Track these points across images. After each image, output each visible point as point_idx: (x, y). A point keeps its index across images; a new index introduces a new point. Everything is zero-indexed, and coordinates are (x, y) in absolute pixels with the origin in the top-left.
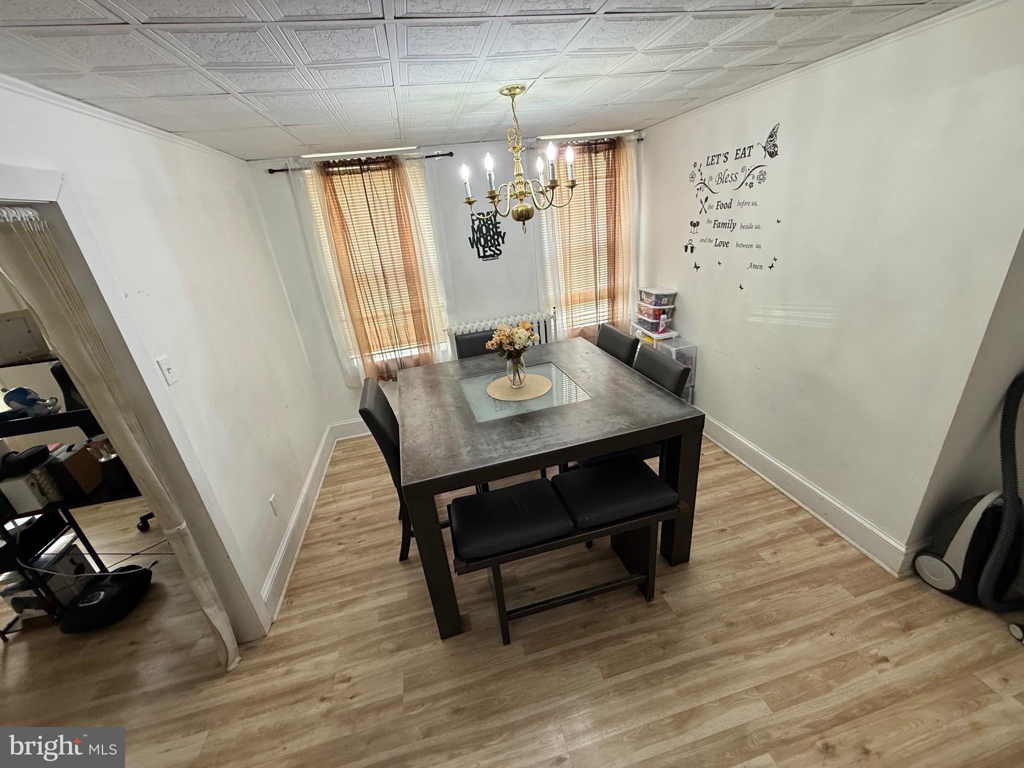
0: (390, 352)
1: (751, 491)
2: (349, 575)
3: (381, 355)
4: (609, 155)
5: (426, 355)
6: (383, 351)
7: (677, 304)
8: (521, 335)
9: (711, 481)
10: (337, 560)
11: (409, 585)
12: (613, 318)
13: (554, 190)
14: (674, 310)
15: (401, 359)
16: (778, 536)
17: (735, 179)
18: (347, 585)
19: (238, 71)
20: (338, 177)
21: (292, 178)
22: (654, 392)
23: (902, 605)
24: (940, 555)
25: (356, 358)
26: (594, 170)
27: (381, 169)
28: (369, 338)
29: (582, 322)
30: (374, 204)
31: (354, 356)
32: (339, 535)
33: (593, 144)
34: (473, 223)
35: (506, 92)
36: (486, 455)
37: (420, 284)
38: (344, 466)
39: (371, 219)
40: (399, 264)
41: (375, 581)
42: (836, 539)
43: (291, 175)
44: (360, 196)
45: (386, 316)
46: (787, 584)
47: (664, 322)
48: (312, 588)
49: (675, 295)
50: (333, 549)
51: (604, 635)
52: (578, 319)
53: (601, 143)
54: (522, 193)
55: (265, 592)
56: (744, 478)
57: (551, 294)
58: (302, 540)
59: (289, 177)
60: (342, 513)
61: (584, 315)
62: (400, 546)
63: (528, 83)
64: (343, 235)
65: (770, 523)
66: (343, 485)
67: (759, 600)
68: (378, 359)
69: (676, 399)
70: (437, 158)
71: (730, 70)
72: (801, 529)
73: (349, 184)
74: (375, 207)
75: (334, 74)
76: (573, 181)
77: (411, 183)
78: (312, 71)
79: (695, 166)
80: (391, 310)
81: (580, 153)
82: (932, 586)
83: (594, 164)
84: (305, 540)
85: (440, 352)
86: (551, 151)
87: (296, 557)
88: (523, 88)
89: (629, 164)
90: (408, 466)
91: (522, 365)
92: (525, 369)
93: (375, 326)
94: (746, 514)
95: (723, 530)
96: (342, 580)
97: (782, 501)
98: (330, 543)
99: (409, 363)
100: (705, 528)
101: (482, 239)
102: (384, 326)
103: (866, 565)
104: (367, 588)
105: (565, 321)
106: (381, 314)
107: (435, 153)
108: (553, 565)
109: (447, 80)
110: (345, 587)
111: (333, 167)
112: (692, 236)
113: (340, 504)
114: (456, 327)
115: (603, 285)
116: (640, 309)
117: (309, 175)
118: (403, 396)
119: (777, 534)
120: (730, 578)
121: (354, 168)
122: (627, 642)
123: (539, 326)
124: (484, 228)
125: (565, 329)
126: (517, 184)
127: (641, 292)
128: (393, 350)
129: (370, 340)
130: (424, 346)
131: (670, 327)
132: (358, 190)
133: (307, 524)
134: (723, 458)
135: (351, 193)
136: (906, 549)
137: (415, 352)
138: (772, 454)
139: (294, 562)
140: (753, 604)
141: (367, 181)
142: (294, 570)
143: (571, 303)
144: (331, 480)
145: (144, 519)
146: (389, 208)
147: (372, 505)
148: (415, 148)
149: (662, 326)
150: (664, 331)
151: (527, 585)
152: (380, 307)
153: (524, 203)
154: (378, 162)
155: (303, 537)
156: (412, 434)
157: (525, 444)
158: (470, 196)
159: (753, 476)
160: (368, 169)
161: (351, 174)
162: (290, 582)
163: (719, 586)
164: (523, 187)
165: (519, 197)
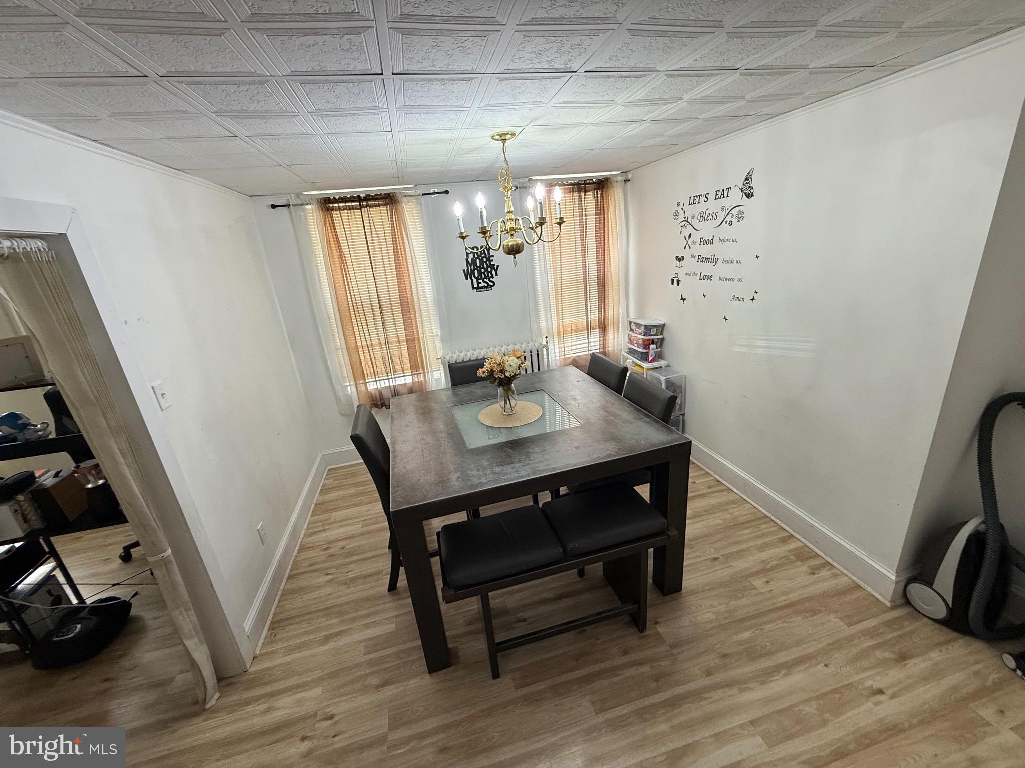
0: (384, 380)
1: (742, 520)
2: (335, 606)
3: (375, 383)
4: (597, 195)
5: (420, 383)
6: (377, 379)
7: (666, 334)
8: (512, 363)
9: (702, 509)
10: (324, 592)
11: (397, 616)
12: (604, 348)
13: (543, 227)
14: (662, 340)
15: (394, 387)
16: (771, 565)
17: (715, 217)
18: (333, 616)
19: (246, 118)
20: (338, 212)
21: (294, 214)
22: (642, 419)
23: (895, 634)
24: (930, 584)
25: (350, 386)
26: (583, 208)
27: (379, 206)
28: (363, 366)
29: (574, 352)
30: (372, 238)
31: (348, 384)
32: (327, 565)
33: (582, 184)
34: (468, 257)
35: (497, 138)
36: (476, 481)
37: (415, 314)
38: (334, 495)
39: (369, 252)
40: (395, 295)
41: (363, 613)
42: (828, 568)
43: (292, 211)
44: (358, 230)
45: (381, 345)
46: (780, 613)
47: (653, 352)
48: (297, 620)
49: (664, 325)
50: (321, 580)
51: (596, 668)
52: (570, 349)
53: (589, 184)
54: (512, 229)
55: (248, 624)
56: (734, 506)
57: (543, 324)
58: (288, 571)
59: (291, 213)
60: (330, 543)
61: (576, 345)
62: (389, 576)
63: (518, 130)
64: (341, 267)
65: (763, 552)
66: (334, 514)
67: (752, 631)
68: (372, 387)
69: (663, 426)
70: (433, 196)
71: (705, 120)
72: (792, 558)
73: (349, 219)
74: (373, 240)
75: (335, 121)
76: (561, 219)
77: (408, 218)
78: (315, 118)
79: (678, 206)
80: (386, 339)
81: (570, 192)
82: (925, 616)
83: (583, 202)
84: (291, 571)
85: (434, 382)
86: (539, 191)
87: (282, 588)
88: (513, 135)
89: (617, 202)
90: (398, 491)
91: (513, 393)
92: (516, 396)
93: (370, 355)
94: (739, 543)
95: (715, 559)
96: (328, 611)
97: (774, 529)
98: (317, 574)
99: (403, 390)
100: (699, 557)
101: (476, 272)
102: (379, 355)
103: (858, 594)
104: (354, 620)
105: (557, 351)
106: (375, 342)
107: (432, 191)
108: (544, 596)
109: (441, 126)
110: (331, 619)
111: (333, 203)
112: (677, 270)
113: (329, 534)
114: (450, 355)
115: (594, 317)
116: (630, 340)
117: (309, 210)
118: (395, 423)
119: (769, 563)
120: (723, 608)
121: (353, 204)
122: (619, 675)
123: (531, 356)
124: (478, 261)
125: (557, 358)
126: (508, 220)
127: (630, 323)
128: (387, 378)
129: (364, 368)
130: (417, 374)
131: (659, 357)
132: (357, 224)
133: (295, 554)
134: (715, 486)
135: (350, 228)
136: (897, 577)
137: (409, 380)
138: (763, 482)
139: (280, 593)
140: (746, 635)
141: (365, 216)
142: (279, 602)
143: (562, 333)
144: (321, 508)
145: (127, 550)
146: (386, 242)
147: (362, 535)
148: (413, 186)
149: (651, 356)
150: (653, 361)
151: (518, 616)
152: (376, 336)
153: (515, 239)
154: (377, 199)
155: (290, 567)
156: (402, 460)
157: (515, 470)
158: (463, 231)
159: (744, 504)
160: (367, 206)
161: (350, 210)
162: (274, 614)
163: (711, 616)
164: (513, 223)
165: (510, 233)
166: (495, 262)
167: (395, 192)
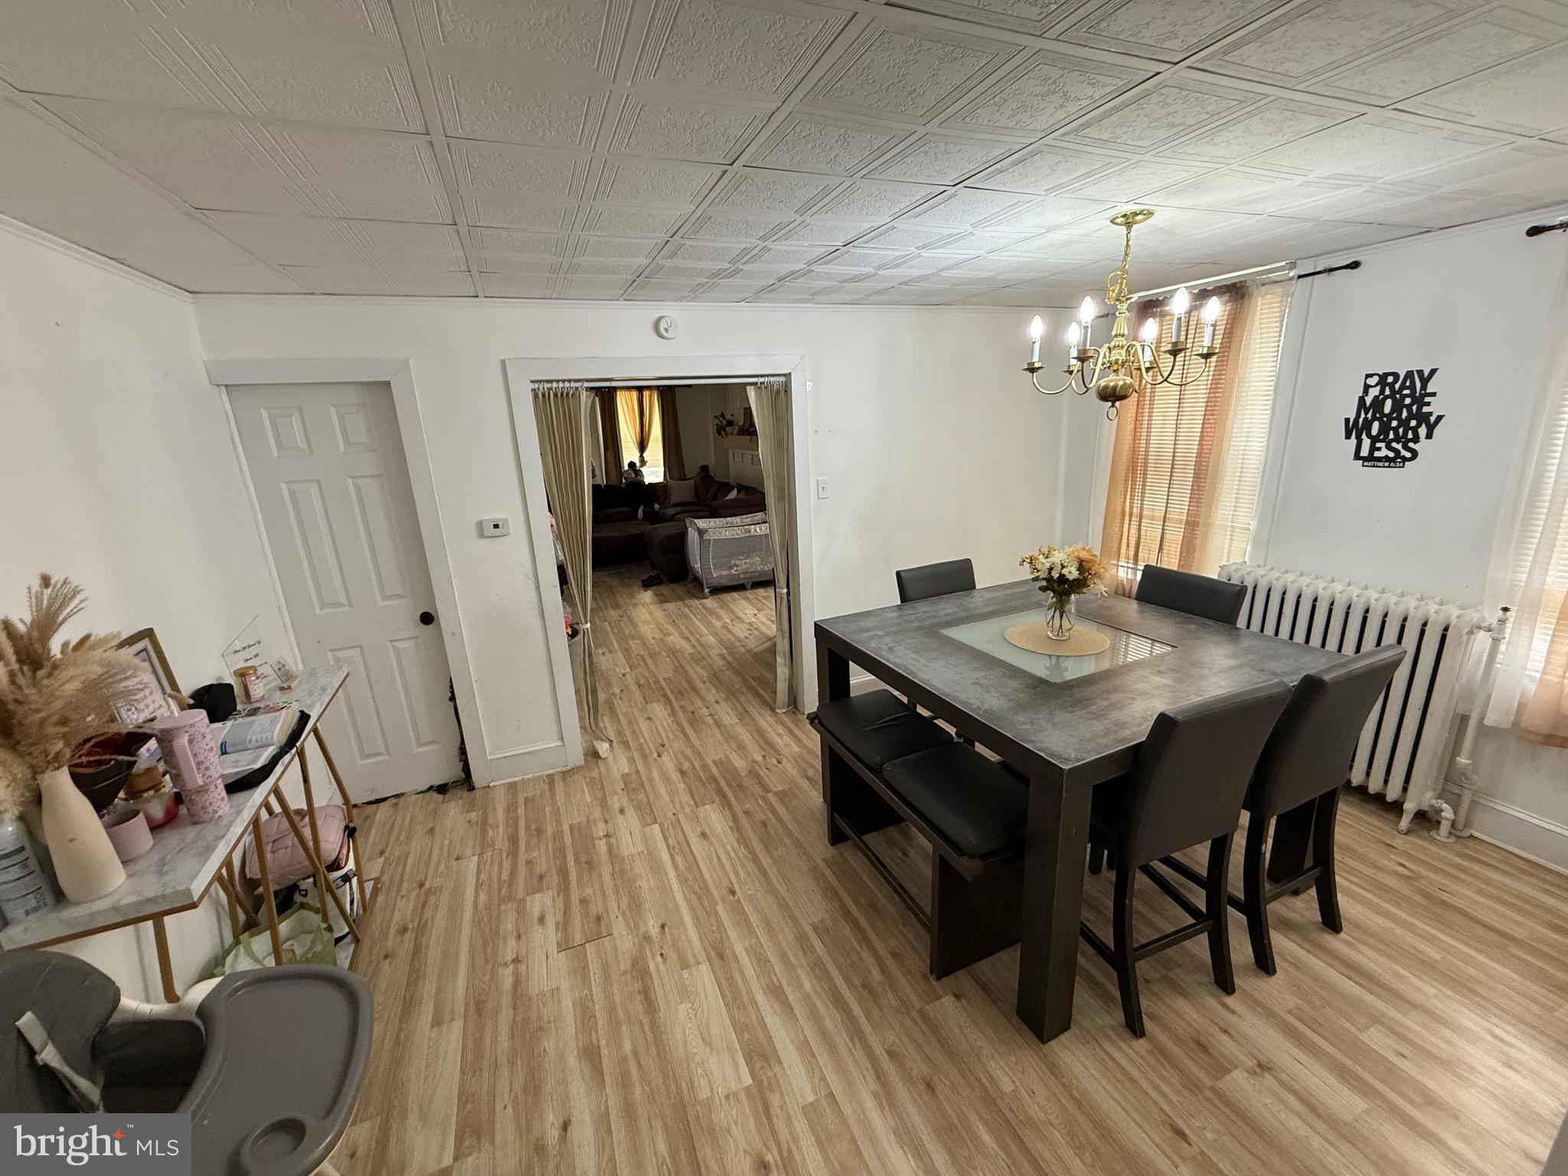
35: (1119, 220)
37: (1211, 483)
51: (864, 924)
54: (1117, 362)
64: (1140, 397)
70: (1318, 277)
80: (1164, 512)
93: (1137, 529)
100: (1163, 1095)
105: (1539, 655)
106: (1147, 512)
107: (1321, 268)
120: (1037, 1114)
126: (1115, 347)
129: (1123, 544)
153: (1120, 376)
164: (1123, 352)
165: (1112, 367)
167: (1249, 278)
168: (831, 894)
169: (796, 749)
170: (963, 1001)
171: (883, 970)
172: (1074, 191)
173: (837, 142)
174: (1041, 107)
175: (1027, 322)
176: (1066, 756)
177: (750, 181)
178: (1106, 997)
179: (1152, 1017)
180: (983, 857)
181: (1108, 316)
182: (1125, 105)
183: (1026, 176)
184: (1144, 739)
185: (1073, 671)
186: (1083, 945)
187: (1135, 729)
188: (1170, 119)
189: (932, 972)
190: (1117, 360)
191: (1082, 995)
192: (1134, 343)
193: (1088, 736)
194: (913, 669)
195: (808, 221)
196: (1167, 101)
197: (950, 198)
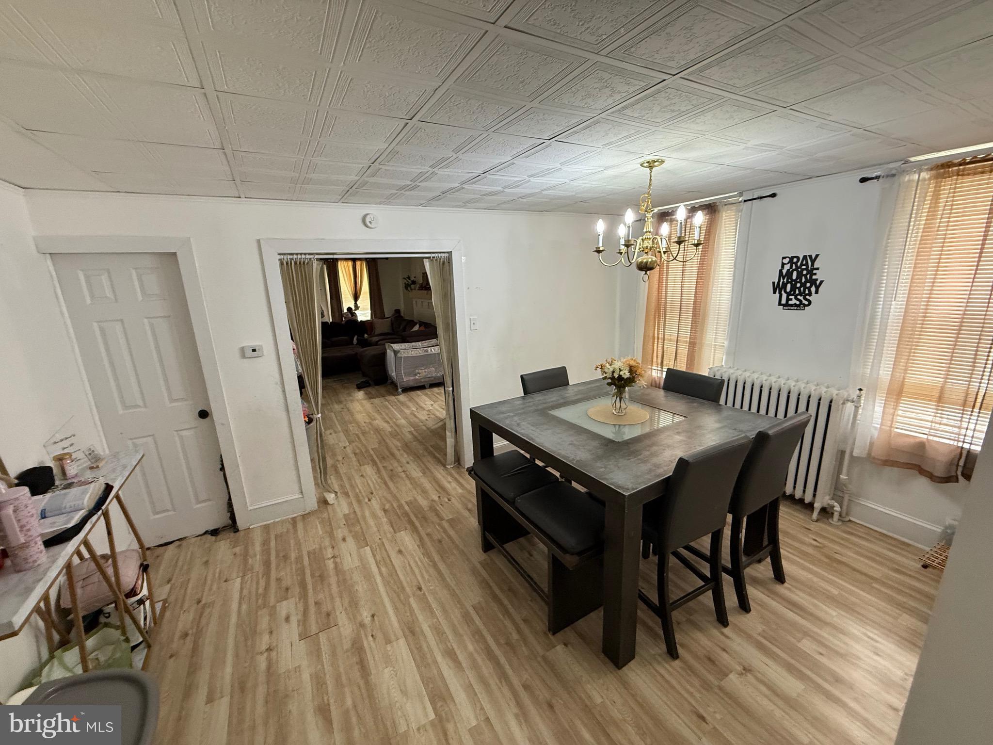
35: (646, 165)
37: (702, 319)
45: (671, 340)
54: (647, 248)
77: (723, 226)
80: (677, 337)
105: (879, 415)
106: (668, 337)
107: (755, 196)
125: (875, 425)
126: (645, 239)
148: (737, 193)
153: (649, 256)
154: (701, 209)
164: (650, 242)
165: (645, 250)
166: (819, 276)
167: (718, 201)
168: (485, 585)
169: (460, 491)
170: (569, 646)
171: (519, 631)
172: (618, 146)
173: (477, 109)
174: (599, 96)
175: (595, 223)
176: (626, 487)
177: (423, 131)
178: (655, 635)
179: (682, 645)
180: (579, 554)
181: (641, 221)
182: (647, 97)
183: (591, 136)
184: (671, 474)
185: (629, 434)
186: (641, 604)
187: (666, 468)
188: (672, 108)
189: (549, 631)
190: (647, 246)
191: (641, 636)
192: (656, 236)
193: (639, 474)
194: (533, 436)
195: (460, 157)
196: (671, 96)
197: (547, 147)
